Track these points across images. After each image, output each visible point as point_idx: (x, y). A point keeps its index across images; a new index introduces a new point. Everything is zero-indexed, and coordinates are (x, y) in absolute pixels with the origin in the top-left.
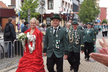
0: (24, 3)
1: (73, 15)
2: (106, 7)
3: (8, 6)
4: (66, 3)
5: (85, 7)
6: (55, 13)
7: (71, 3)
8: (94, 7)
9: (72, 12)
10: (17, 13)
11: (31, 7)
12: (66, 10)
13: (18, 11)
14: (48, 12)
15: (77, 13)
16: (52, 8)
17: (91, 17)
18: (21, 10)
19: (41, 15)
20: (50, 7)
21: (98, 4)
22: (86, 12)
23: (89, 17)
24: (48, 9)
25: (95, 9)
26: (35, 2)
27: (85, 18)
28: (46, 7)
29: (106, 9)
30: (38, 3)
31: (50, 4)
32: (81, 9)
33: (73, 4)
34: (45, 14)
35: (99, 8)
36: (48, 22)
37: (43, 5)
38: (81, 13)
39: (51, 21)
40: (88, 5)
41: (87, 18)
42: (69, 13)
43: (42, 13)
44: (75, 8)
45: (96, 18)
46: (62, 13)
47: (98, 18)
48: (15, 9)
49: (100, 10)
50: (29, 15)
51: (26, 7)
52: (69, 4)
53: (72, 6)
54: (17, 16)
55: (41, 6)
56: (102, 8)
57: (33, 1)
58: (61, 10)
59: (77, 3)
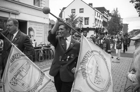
0: (68, 21)
2: (127, 24)
4: (98, 20)
5: (112, 23)
6: (90, 27)
8: (119, 23)
9: (103, 27)
11: (73, 23)
15: (107, 27)
16: (88, 24)
17: (117, 30)
19: (79, 29)
20: (86, 23)
21: (122, 21)
22: (113, 27)
23: (115, 30)
24: (85, 24)
25: (120, 25)
26: (75, 20)
27: (112, 31)
28: (83, 23)
29: (127, 25)
30: (78, 20)
31: (86, 21)
32: (109, 24)
33: (103, 21)
34: (83, 28)
35: (123, 24)
36: (84, 34)
37: (82, 21)
38: (109, 27)
39: (87, 33)
40: (114, 22)
41: (113, 31)
42: (100, 27)
43: (80, 27)
44: (104, 23)
45: (120, 31)
46: (95, 28)
47: (121, 32)
49: (123, 25)
52: (100, 21)
53: (102, 22)
55: (80, 22)
56: (125, 24)
57: (74, 19)
58: (94, 25)
59: (106, 20)
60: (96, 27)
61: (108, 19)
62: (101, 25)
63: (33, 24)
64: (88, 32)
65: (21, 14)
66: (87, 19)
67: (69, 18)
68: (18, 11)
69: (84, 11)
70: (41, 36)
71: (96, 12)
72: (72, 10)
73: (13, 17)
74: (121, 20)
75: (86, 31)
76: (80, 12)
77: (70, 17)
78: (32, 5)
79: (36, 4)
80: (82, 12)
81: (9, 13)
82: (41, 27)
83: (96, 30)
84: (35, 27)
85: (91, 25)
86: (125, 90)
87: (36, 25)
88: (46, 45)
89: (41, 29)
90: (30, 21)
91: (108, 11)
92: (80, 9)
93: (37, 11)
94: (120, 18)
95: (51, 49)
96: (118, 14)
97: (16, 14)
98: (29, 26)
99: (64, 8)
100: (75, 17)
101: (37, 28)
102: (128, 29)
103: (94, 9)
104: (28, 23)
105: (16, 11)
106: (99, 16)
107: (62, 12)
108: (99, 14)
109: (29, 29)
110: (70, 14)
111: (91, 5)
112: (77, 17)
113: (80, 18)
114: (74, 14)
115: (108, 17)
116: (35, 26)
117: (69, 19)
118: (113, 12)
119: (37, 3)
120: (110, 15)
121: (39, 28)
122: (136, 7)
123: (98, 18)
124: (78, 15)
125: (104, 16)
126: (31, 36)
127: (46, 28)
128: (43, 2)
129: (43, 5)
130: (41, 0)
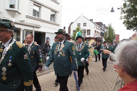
0: (75, 32)
1: (101, 38)
4: (97, 32)
6: (91, 37)
7: (100, 32)
8: (113, 34)
9: (101, 37)
10: (71, 37)
12: (97, 35)
14: (88, 36)
15: (104, 37)
16: (90, 35)
17: (111, 39)
18: (73, 35)
20: (88, 34)
24: (88, 35)
25: (113, 35)
28: (86, 34)
29: (119, 35)
31: (88, 32)
32: (105, 35)
33: (101, 32)
34: (86, 38)
35: (115, 35)
37: (85, 33)
42: (99, 37)
43: (84, 37)
44: (102, 34)
45: (114, 40)
48: (70, 35)
49: (116, 35)
52: (99, 32)
54: (71, 38)
55: (83, 33)
56: (117, 35)
58: (95, 35)
59: (103, 32)
60: (96, 37)
61: (104, 31)
62: (99, 35)
63: (50, 34)
64: (90, 40)
65: (41, 27)
66: (89, 31)
68: (39, 26)
69: (87, 24)
71: (96, 26)
72: (78, 24)
73: (36, 30)
74: (114, 32)
75: (88, 40)
76: (84, 26)
78: (49, 21)
80: (85, 26)
81: (34, 27)
83: (96, 39)
85: (92, 35)
86: (116, 83)
87: (52, 35)
90: (47, 33)
91: (104, 25)
92: (84, 23)
93: (53, 25)
94: (113, 30)
96: (112, 27)
97: (38, 28)
98: (47, 36)
99: (72, 23)
100: (80, 29)
101: (52, 37)
102: (119, 38)
103: (94, 23)
104: (46, 34)
106: (98, 29)
107: (70, 26)
108: (98, 27)
110: (77, 27)
111: (91, 20)
112: (81, 29)
113: (84, 30)
114: (79, 27)
115: (104, 29)
117: (76, 30)
118: (108, 26)
119: (52, 20)
120: (106, 28)
122: (124, 23)
123: (97, 30)
124: (82, 27)
125: (101, 29)
128: (57, 19)
129: (57, 21)
130: (56, 18)
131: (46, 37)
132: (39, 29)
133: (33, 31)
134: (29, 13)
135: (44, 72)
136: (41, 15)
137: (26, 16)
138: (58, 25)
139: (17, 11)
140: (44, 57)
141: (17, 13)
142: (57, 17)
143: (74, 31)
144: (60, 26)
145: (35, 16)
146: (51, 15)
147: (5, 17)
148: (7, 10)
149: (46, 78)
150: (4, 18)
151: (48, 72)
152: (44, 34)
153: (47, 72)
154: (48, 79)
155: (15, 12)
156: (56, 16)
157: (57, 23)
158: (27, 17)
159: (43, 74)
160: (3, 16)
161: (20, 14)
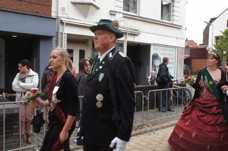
0: (219, 41)
3: (200, 45)
10: (209, 52)
13: (211, 50)
18: (214, 48)
48: (207, 48)
50: (225, 55)
51: (222, 44)
63: (160, 48)
65: (141, 33)
67: (222, 35)
68: (138, 30)
70: (172, 68)
73: (131, 39)
77: (223, 33)
78: (158, 18)
79: (165, 17)
81: (125, 34)
82: (171, 53)
84: (162, 54)
87: (164, 50)
88: (179, 82)
89: (172, 57)
90: (154, 44)
93: (165, 27)
95: (186, 89)
97: (134, 35)
98: (153, 51)
99: (213, 20)
101: (165, 54)
104: (152, 48)
105: (135, 30)
107: (208, 27)
109: (153, 56)
110: (224, 28)
116: (162, 52)
121: (169, 54)
126: (155, 66)
127: (179, 54)
128: (175, 13)
129: (175, 18)
130: (173, 11)
131: (152, 54)
132: (136, 37)
133: (124, 41)
134: (116, 6)
135: (143, 130)
136: (139, 8)
137: (110, 11)
138: (179, 27)
139: (91, 4)
140: (143, 97)
141: (92, 7)
142: (175, 9)
143: (217, 38)
144: (183, 28)
145: (128, 11)
146: (162, 6)
147: (70, 16)
148: (74, 3)
149: (146, 144)
150: (68, 18)
151: (151, 131)
152: (147, 47)
153: (148, 129)
154: (149, 146)
155: (88, 6)
156: (174, 6)
157: (175, 23)
158: (111, 14)
159: (140, 134)
160: (67, 16)
161: (98, 8)
